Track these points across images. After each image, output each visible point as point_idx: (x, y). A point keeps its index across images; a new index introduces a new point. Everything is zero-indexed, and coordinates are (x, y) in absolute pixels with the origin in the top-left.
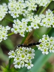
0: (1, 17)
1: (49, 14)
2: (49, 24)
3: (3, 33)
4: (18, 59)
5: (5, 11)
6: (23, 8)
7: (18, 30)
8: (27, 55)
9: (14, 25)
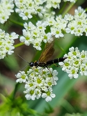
0: (3, 18)
1: (80, 14)
2: (79, 31)
3: (7, 44)
4: (32, 85)
5: (9, 8)
6: (38, 4)
7: (31, 40)
8: (45, 79)
9: (24, 31)
